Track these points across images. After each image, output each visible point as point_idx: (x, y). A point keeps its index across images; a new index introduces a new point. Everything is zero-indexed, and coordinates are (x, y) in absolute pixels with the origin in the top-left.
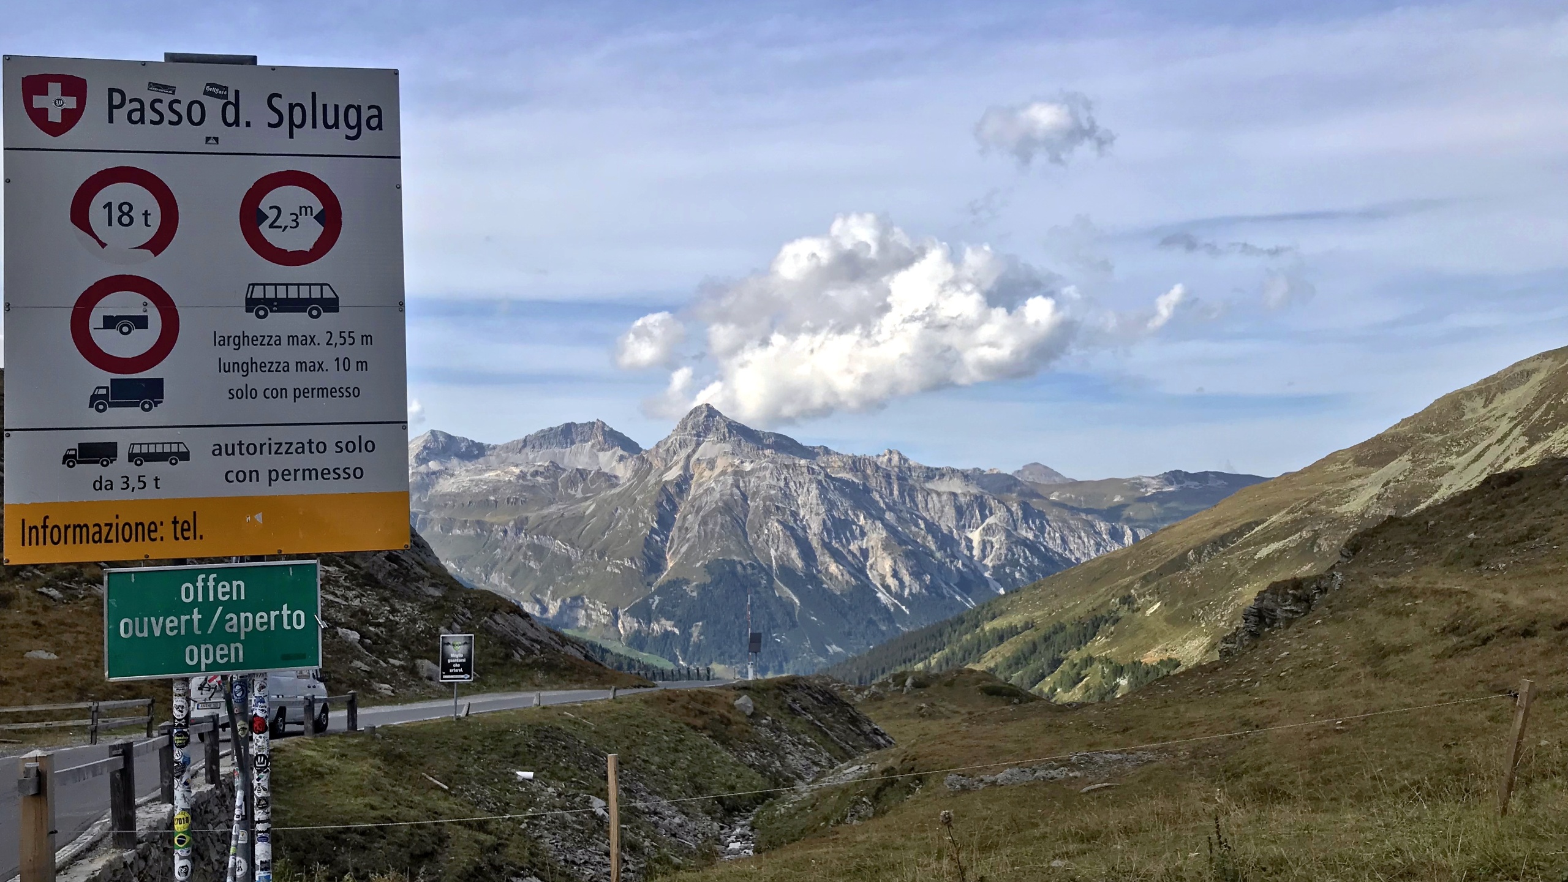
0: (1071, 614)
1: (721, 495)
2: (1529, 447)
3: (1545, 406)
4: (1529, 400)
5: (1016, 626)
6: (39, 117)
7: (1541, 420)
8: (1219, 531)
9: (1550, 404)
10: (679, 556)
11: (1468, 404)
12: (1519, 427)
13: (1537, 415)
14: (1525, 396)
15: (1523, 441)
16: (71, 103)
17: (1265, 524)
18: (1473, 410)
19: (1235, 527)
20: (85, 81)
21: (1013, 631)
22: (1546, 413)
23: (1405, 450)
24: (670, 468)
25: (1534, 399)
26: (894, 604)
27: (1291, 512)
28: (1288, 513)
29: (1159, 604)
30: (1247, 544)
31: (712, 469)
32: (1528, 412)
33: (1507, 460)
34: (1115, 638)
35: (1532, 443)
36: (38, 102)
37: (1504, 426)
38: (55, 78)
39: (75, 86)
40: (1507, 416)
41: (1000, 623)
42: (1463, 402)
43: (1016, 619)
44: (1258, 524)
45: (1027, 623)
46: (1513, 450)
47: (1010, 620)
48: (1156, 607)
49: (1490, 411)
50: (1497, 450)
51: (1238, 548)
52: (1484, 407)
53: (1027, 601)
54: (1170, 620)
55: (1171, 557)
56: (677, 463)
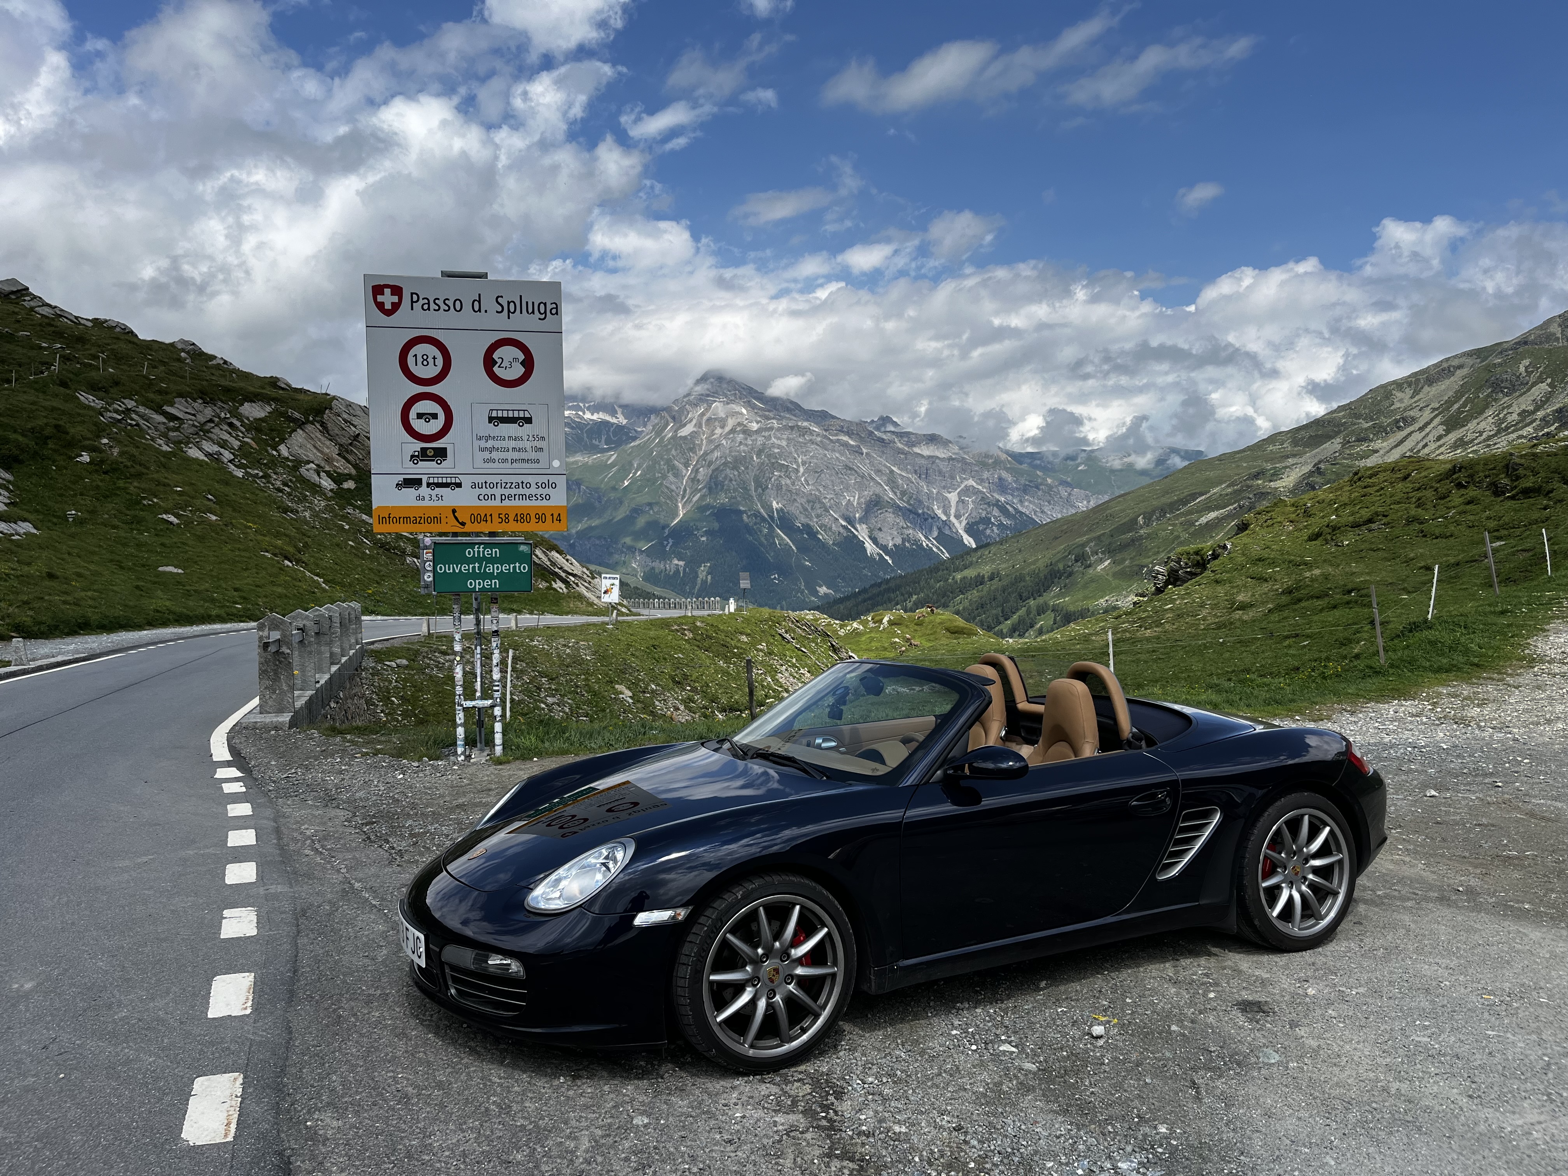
0: (1033, 567)
1: (730, 452)
2: (1445, 435)
3: (1464, 399)
4: (1451, 393)
5: (983, 576)
6: (380, 306)
7: (1459, 411)
8: (1166, 500)
9: (1469, 397)
10: (691, 505)
11: (1399, 395)
12: (1440, 417)
13: (1456, 406)
14: (1448, 389)
15: (1441, 430)
16: (395, 299)
17: (1208, 495)
18: (1401, 401)
19: (1182, 496)
20: (401, 288)
21: (979, 581)
22: (1464, 405)
23: (1337, 434)
24: (685, 425)
25: (1455, 393)
26: (878, 554)
27: (1232, 485)
28: (1228, 486)
29: (1109, 561)
30: (1190, 512)
31: (722, 427)
32: (1450, 403)
33: (1426, 445)
34: (1066, 589)
35: (1448, 432)
36: (380, 298)
37: (1427, 415)
38: (387, 286)
39: (397, 291)
40: (1430, 407)
41: (970, 573)
42: (1394, 392)
43: (986, 570)
44: (1201, 494)
45: (993, 573)
46: (1431, 437)
47: (979, 570)
48: (1106, 563)
49: (1415, 402)
50: (1418, 436)
51: (1182, 514)
52: (1412, 398)
53: (995, 555)
54: (1117, 575)
55: (1124, 521)
56: (691, 420)
